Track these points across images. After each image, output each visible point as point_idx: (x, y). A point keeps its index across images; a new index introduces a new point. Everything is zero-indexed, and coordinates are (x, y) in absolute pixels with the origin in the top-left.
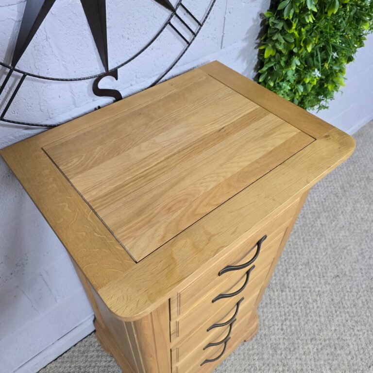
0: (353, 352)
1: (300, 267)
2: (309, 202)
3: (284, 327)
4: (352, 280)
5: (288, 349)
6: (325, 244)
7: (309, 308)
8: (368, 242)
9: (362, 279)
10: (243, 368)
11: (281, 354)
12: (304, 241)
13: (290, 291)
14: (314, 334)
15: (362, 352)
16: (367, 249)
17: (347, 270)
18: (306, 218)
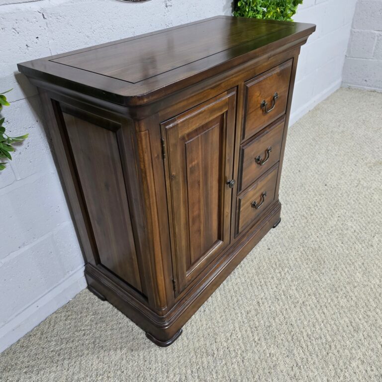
0: (357, 231)
1: (296, 189)
2: (290, 151)
3: (296, 225)
4: (341, 189)
5: (304, 237)
6: (312, 173)
7: (312, 211)
8: (346, 167)
9: (349, 188)
10: (270, 254)
11: (299, 240)
12: (294, 174)
13: (293, 204)
14: (322, 224)
15: (364, 229)
16: (346, 171)
17: (335, 185)
18: (291, 161)
